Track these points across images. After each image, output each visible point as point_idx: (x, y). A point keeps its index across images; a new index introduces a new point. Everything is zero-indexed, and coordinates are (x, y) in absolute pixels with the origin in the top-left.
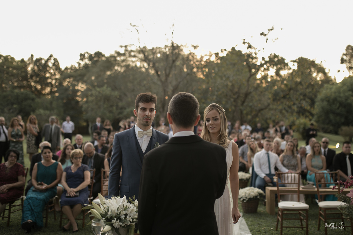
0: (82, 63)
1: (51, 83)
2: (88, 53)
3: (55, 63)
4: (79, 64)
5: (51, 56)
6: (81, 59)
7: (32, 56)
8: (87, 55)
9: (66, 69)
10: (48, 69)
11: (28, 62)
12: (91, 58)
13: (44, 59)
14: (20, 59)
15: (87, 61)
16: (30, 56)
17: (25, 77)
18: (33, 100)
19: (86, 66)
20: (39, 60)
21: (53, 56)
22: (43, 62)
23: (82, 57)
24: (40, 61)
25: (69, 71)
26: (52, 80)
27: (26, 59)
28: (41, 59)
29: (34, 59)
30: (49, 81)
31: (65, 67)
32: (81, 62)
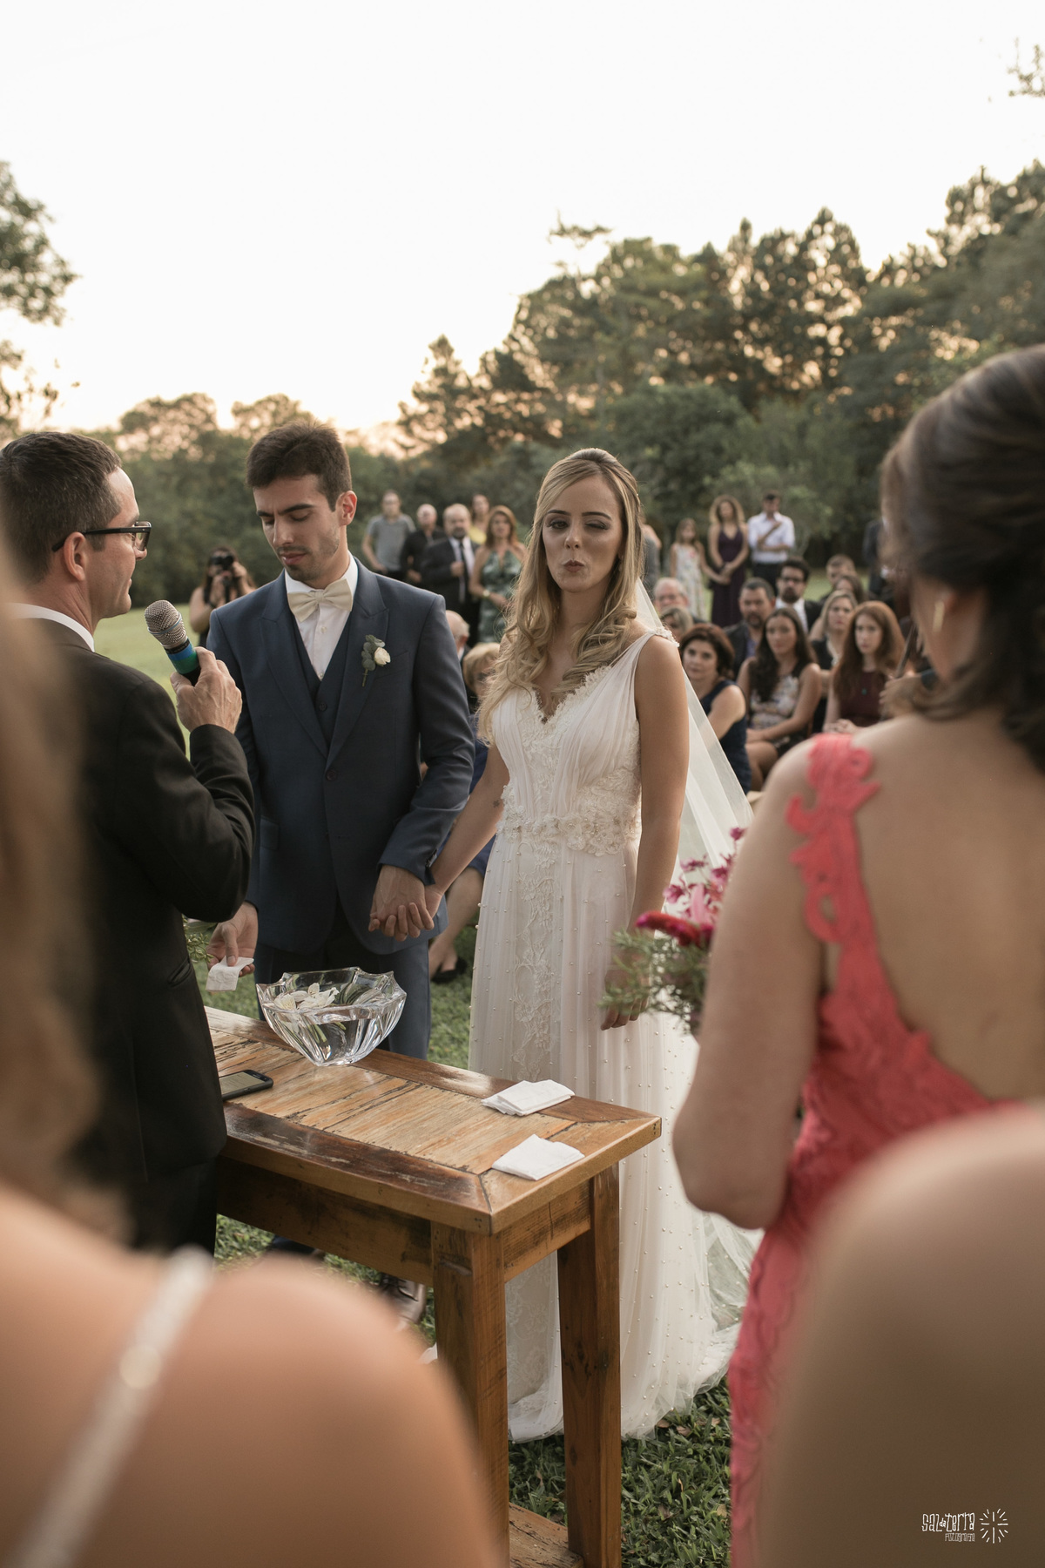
0: (961, 236)
1: (822, 341)
2: (985, 183)
3: (838, 246)
4: (946, 240)
5: (823, 219)
6: (957, 219)
7: (745, 227)
8: (981, 197)
9: (889, 270)
10: (812, 277)
11: (730, 258)
12: (1001, 205)
13: (792, 235)
14: (697, 249)
15: (982, 224)
16: (736, 230)
17: (721, 324)
18: (729, 420)
19: (977, 248)
20: (772, 244)
21: (830, 219)
22: (791, 249)
23: (959, 206)
24: (780, 249)
25: (901, 278)
26: (829, 327)
27: (721, 247)
28: (783, 237)
29: (755, 241)
30: (818, 330)
31: (885, 258)
32: (954, 230)
